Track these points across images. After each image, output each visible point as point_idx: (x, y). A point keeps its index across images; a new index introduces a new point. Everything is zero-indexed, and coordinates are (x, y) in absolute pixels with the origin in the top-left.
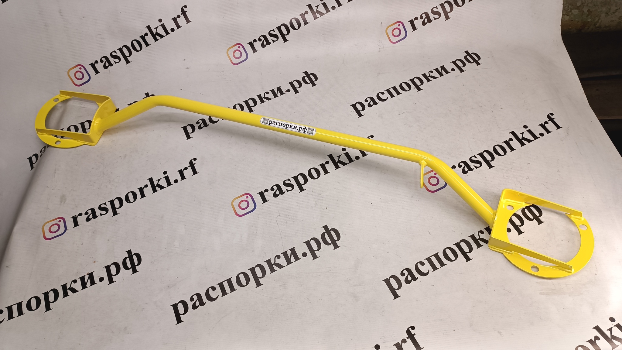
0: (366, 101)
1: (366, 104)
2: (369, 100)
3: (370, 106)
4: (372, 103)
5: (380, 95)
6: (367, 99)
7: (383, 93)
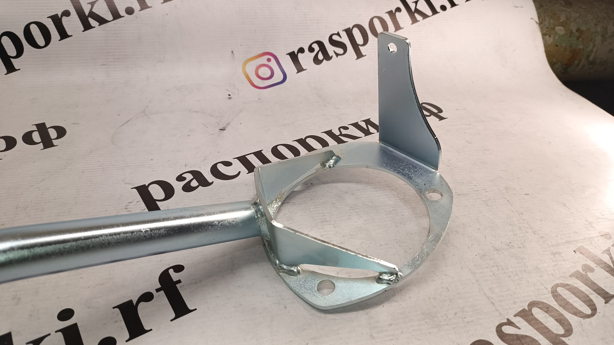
0: (180, 178)
1: (178, 186)
2: (189, 177)
3: (188, 188)
4: (194, 183)
5: (221, 168)
6: (183, 176)
7: (228, 164)
